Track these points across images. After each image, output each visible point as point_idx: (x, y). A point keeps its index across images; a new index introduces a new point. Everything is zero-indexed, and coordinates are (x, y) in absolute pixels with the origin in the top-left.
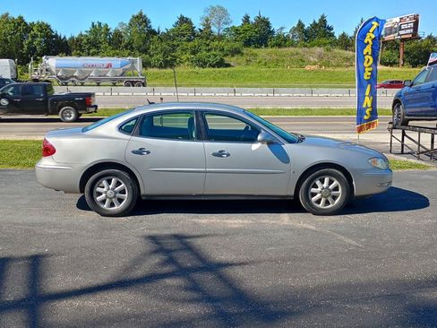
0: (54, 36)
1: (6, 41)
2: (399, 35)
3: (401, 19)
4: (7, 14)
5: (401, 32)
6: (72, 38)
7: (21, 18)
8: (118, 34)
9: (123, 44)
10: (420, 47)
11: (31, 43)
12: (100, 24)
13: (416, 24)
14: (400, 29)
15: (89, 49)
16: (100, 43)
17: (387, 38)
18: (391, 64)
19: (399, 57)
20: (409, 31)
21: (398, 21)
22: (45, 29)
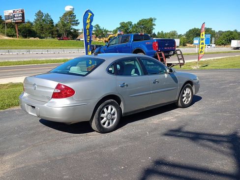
2: (14, 20)
3: (14, 11)
5: (15, 19)
10: (25, 27)
13: (23, 14)
14: (14, 17)
17: (7, 21)
18: (13, 36)
19: (16, 32)
20: (20, 18)
21: (12, 12)
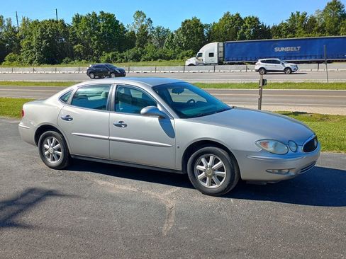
0: (261, 27)
1: (226, 33)
4: (228, 13)
6: (274, 27)
7: (238, 15)
8: (313, 20)
9: (316, 28)
11: (243, 33)
12: (298, 13)
15: (286, 35)
16: (296, 28)
22: (254, 21)
